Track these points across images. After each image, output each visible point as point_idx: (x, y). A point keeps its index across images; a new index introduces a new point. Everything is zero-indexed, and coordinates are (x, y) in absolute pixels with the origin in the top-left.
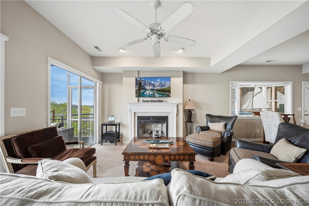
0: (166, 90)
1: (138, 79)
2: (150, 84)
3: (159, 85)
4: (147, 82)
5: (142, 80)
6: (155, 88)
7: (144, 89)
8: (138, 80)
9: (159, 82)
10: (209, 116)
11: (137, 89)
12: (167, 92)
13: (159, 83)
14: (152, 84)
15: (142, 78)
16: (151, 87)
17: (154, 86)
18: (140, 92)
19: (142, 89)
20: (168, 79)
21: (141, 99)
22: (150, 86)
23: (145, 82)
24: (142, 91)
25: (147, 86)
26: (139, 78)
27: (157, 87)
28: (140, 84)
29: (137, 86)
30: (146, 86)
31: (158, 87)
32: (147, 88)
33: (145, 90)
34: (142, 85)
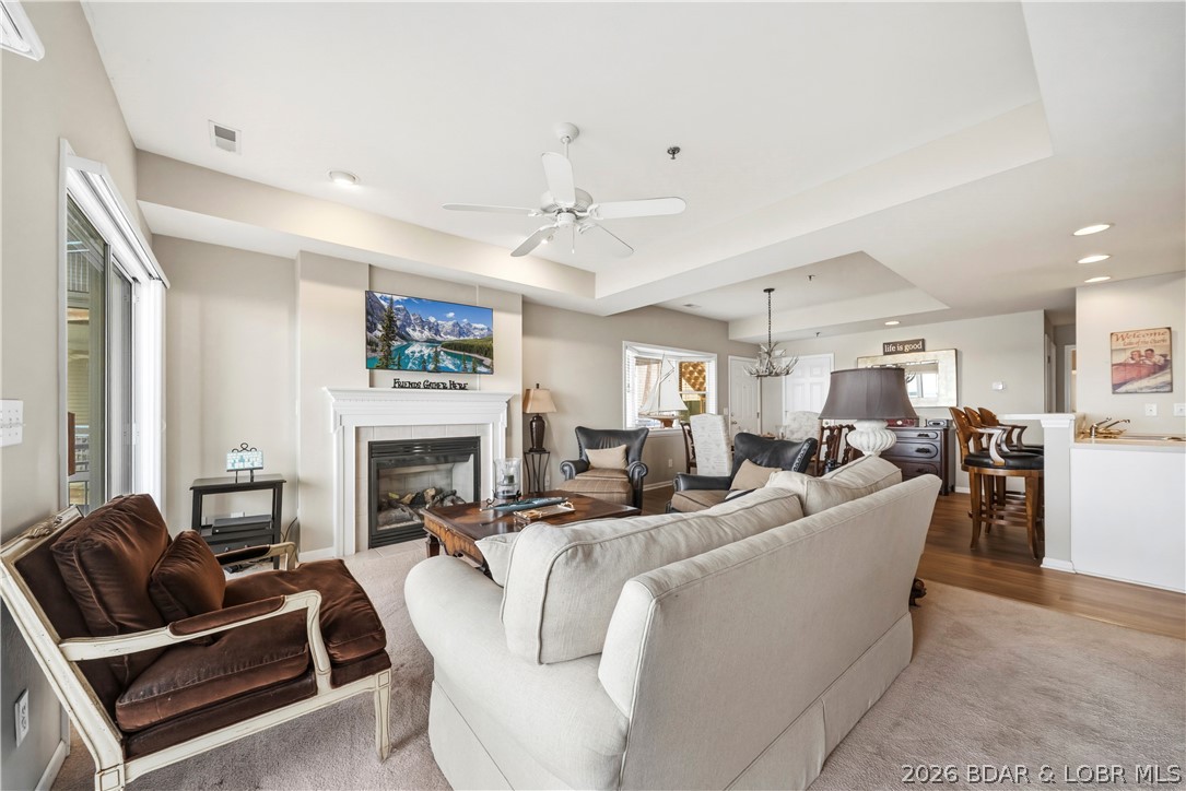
0: (472, 346)
1: (382, 302)
2: (423, 324)
3: (453, 331)
4: (412, 318)
5: (398, 310)
6: (438, 338)
7: (403, 338)
8: (382, 306)
9: (451, 319)
10: (581, 430)
12: (477, 353)
13: (451, 323)
14: (430, 323)
15: (398, 302)
16: (427, 334)
17: (437, 332)
18: (388, 347)
19: (397, 338)
20: (485, 313)
22: (423, 328)
23: (407, 316)
24: (396, 343)
25: (414, 330)
26: (385, 299)
27: (446, 334)
28: (391, 319)
29: (380, 327)
30: (409, 330)
31: (449, 334)
32: (416, 335)
33: (408, 339)
34: (398, 323)
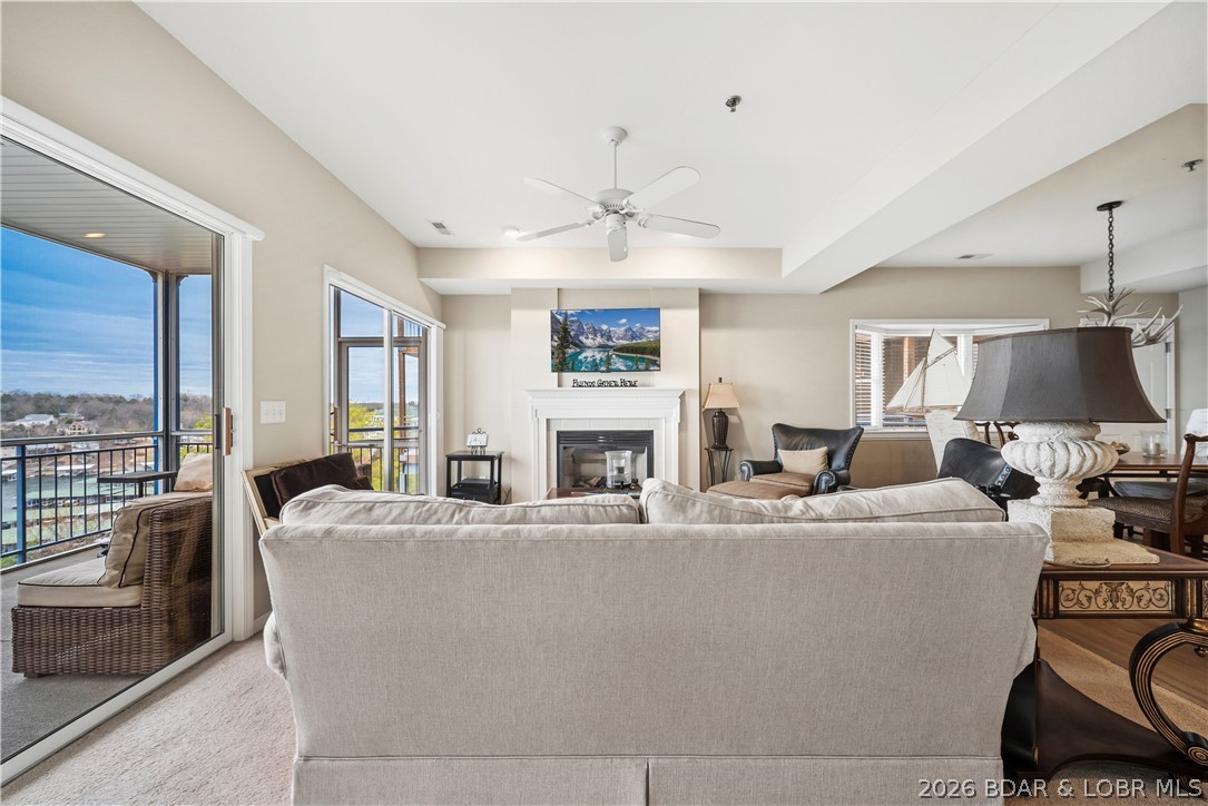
0: (645, 348)
1: (558, 317)
2: (595, 332)
3: (625, 335)
4: (585, 327)
5: (573, 321)
6: (610, 343)
7: (576, 345)
8: (558, 320)
9: (623, 325)
10: (781, 429)
11: (556, 344)
12: (651, 354)
13: (623, 329)
14: (602, 330)
16: (599, 340)
17: (609, 338)
18: (564, 353)
19: (571, 346)
20: (653, 314)
21: (568, 377)
22: (595, 335)
23: (580, 326)
24: (570, 351)
25: (587, 338)
26: (560, 314)
27: (618, 339)
28: (566, 330)
29: (555, 338)
30: (582, 338)
31: (621, 338)
32: (589, 342)
33: (581, 347)
34: (572, 333)
